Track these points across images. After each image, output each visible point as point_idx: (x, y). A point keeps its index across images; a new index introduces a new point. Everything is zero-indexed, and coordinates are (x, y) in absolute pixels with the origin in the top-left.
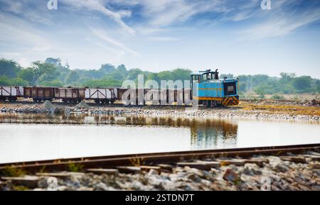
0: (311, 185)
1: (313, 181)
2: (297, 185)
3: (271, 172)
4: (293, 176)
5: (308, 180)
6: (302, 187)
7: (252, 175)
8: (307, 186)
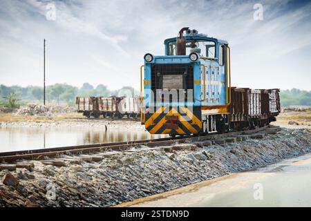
0: (79, 188)
1: (80, 184)
2: (67, 188)
3: (42, 176)
4: (62, 180)
5: (75, 183)
6: (72, 190)
7: (26, 180)
8: (75, 188)
